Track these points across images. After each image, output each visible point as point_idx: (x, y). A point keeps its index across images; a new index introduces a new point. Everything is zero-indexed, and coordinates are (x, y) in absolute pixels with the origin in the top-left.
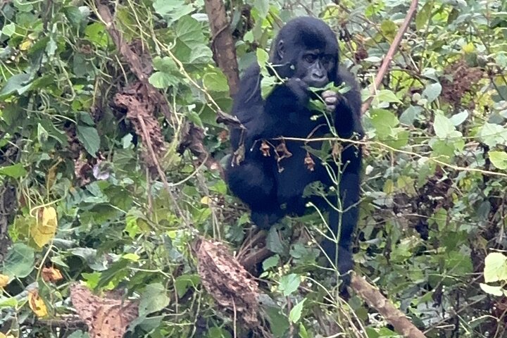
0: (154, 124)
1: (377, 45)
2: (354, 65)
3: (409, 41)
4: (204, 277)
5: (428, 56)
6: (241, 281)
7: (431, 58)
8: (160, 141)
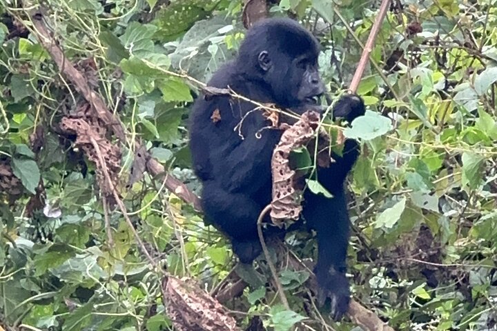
0: (108, 148)
1: (432, 19)
2: (404, 40)
3: (467, 14)
4: (175, 318)
5: (488, 33)
6: (217, 319)
7: (491, 35)
8: (117, 165)
